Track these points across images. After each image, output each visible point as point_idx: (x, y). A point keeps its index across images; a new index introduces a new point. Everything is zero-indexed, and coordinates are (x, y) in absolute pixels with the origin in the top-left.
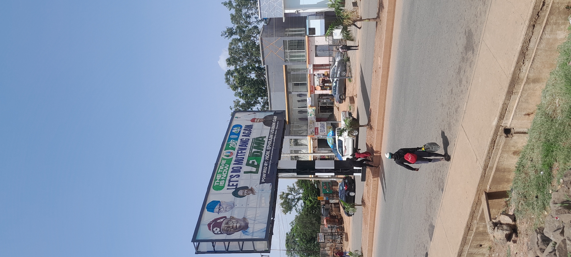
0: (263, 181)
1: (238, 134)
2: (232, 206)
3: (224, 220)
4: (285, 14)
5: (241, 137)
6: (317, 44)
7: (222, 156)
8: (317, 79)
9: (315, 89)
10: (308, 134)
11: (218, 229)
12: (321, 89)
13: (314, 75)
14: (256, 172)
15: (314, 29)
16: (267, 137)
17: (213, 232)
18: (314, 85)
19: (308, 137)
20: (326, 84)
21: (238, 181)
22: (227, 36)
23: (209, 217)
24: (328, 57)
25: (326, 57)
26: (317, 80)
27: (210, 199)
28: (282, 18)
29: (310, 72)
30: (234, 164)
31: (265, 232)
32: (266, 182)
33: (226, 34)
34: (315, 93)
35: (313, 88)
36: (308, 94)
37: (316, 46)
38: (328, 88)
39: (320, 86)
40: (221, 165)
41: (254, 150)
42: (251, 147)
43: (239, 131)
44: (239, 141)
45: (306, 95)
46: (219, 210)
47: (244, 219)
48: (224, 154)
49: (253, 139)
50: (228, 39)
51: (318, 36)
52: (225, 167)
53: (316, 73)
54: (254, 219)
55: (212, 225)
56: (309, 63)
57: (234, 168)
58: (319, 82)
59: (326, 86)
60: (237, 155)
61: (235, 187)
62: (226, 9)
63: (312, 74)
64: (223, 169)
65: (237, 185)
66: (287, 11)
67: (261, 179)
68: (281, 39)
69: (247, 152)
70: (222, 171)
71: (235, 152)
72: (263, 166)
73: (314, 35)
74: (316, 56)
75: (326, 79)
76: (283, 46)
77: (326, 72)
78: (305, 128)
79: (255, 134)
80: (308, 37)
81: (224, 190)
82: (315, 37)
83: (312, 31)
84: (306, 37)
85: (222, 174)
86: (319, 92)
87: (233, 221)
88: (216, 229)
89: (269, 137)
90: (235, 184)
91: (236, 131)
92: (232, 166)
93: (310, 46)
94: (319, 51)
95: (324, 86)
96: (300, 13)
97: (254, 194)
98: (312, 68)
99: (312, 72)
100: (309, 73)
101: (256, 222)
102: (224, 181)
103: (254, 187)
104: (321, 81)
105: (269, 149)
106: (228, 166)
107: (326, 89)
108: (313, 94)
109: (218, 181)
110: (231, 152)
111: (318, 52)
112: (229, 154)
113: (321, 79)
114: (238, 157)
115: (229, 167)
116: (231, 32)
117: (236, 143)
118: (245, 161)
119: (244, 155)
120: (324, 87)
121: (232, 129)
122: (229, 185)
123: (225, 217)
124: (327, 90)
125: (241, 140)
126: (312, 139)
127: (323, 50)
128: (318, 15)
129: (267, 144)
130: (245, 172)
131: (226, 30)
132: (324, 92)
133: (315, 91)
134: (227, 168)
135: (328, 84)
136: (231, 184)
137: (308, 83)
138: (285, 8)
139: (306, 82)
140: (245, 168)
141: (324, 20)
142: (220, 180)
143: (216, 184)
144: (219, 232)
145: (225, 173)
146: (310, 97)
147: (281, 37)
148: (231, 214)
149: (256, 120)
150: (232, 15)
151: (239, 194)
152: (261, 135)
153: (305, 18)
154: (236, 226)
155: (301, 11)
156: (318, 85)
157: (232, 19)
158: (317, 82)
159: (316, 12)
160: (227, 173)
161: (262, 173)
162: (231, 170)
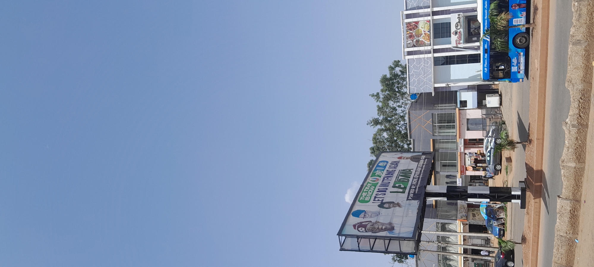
0: (410, 198)
1: (385, 167)
2: (378, 214)
3: (369, 223)
4: (435, 88)
5: (387, 168)
6: (468, 117)
7: (368, 181)
8: (469, 158)
9: (466, 170)
10: (458, 218)
11: (363, 229)
12: (473, 170)
13: (465, 154)
14: (403, 192)
15: (466, 101)
16: (415, 170)
17: (359, 231)
18: (465, 165)
19: (458, 221)
20: (478, 165)
21: (384, 198)
22: (373, 125)
23: (353, 220)
24: (482, 131)
25: (478, 131)
26: (469, 160)
27: (356, 208)
28: (432, 93)
29: (461, 150)
30: (379, 186)
31: (412, 234)
32: (413, 199)
33: (372, 123)
34: (466, 174)
35: (463, 168)
36: (459, 175)
37: (468, 119)
38: (481, 169)
39: (472, 167)
40: (366, 186)
41: (400, 177)
42: (397, 175)
43: (386, 165)
44: (385, 172)
45: (455, 177)
46: (364, 216)
47: (390, 224)
48: (370, 179)
49: (400, 170)
50: (373, 128)
51: (469, 109)
52: (371, 188)
53: (467, 151)
54: (400, 224)
55: (357, 226)
56: (459, 138)
57: (380, 189)
58: (471, 162)
59: (479, 167)
60: (383, 181)
61: (380, 202)
62: (373, 100)
63: (462, 152)
64: (368, 189)
65: (383, 200)
66: (437, 85)
67: (408, 197)
68: (429, 112)
69: (393, 179)
70: (367, 191)
71: (382, 179)
72: (410, 188)
73: (465, 108)
74: (468, 129)
75: (478, 159)
76: (431, 119)
77: (479, 151)
78: (454, 212)
79: (401, 167)
80: (459, 110)
81: (370, 203)
82: (467, 110)
83: (464, 104)
84: (457, 109)
85: (368, 193)
86: (471, 172)
87: (379, 224)
88: (361, 229)
89: (416, 169)
90: (381, 199)
91: (382, 164)
92: (377, 187)
93: (461, 119)
94: (472, 124)
95: (477, 166)
96: (450, 86)
97: (401, 207)
98: (463, 146)
99: (462, 150)
100: (459, 151)
101: (402, 226)
102: (369, 197)
103: (400, 202)
104: (473, 161)
105: (416, 177)
106: (374, 187)
107: (478, 170)
108: (464, 175)
109: (363, 197)
110: (377, 179)
111: (470, 126)
112: (375, 180)
113: (473, 158)
114: (384, 182)
115: (374, 189)
116: (376, 122)
117: (382, 172)
118: (392, 184)
119: (391, 180)
120: (477, 168)
121: (379, 163)
122: (374, 200)
123: (371, 222)
124: (480, 171)
125: (387, 170)
126: (462, 223)
127: (476, 124)
128: (470, 88)
129: (415, 174)
130: (391, 192)
131: (372, 120)
132: (477, 173)
133: (466, 171)
134: (373, 189)
135: (480, 165)
136: (377, 199)
137: (458, 163)
138: (435, 82)
139: (456, 162)
140: (390, 189)
141: (476, 92)
142: (365, 196)
143: (361, 199)
144: (365, 231)
145: (371, 192)
146: (461, 178)
147: (430, 110)
148: (377, 219)
149: (402, 158)
150: (378, 106)
151: (384, 206)
152: (408, 167)
153: (456, 92)
154: (382, 228)
155: (452, 85)
156: (469, 165)
157: (378, 110)
158: (469, 162)
159: (468, 86)
160: (373, 192)
161: (409, 193)
162: (376, 190)
